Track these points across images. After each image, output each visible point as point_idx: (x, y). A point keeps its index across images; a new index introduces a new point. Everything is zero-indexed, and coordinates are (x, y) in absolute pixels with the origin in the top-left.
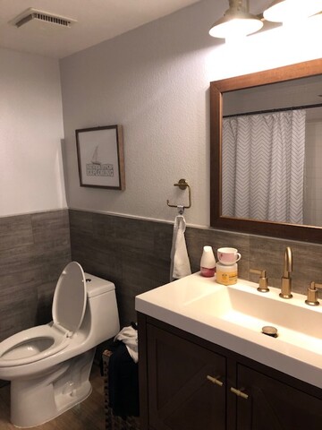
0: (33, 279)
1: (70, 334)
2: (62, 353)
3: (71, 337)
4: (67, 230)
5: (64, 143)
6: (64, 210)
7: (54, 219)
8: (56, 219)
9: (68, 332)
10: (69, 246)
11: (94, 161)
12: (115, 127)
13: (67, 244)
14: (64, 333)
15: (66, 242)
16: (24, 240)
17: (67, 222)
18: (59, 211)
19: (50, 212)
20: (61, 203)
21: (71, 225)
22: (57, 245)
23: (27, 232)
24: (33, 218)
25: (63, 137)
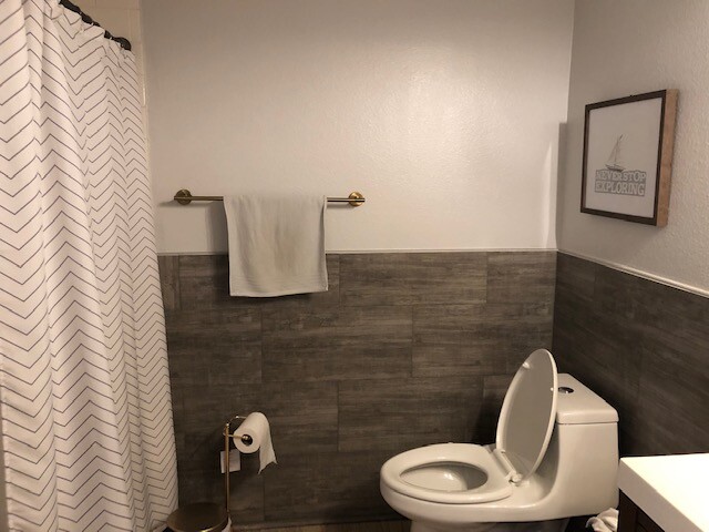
0: (478, 363)
1: (516, 478)
2: (493, 506)
3: (518, 484)
4: (551, 289)
5: (565, 130)
6: (549, 254)
7: (527, 266)
8: (533, 266)
9: (513, 472)
10: (550, 318)
11: (612, 165)
12: (662, 94)
13: (546, 315)
14: (507, 472)
15: (545, 311)
16: (471, 294)
17: (552, 276)
18: (538, 254)
19: (524, 253)
20: (544, 239)
21: (558, 282)
22: (528, 314)
23: (478, 283)
24: (491, 259)
25: (565, 120)
